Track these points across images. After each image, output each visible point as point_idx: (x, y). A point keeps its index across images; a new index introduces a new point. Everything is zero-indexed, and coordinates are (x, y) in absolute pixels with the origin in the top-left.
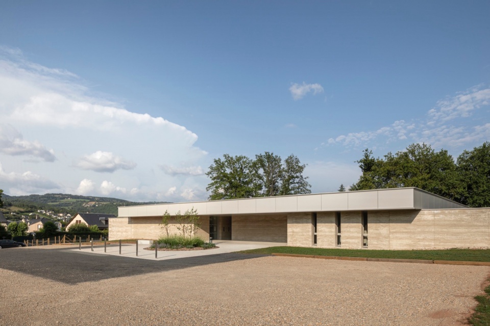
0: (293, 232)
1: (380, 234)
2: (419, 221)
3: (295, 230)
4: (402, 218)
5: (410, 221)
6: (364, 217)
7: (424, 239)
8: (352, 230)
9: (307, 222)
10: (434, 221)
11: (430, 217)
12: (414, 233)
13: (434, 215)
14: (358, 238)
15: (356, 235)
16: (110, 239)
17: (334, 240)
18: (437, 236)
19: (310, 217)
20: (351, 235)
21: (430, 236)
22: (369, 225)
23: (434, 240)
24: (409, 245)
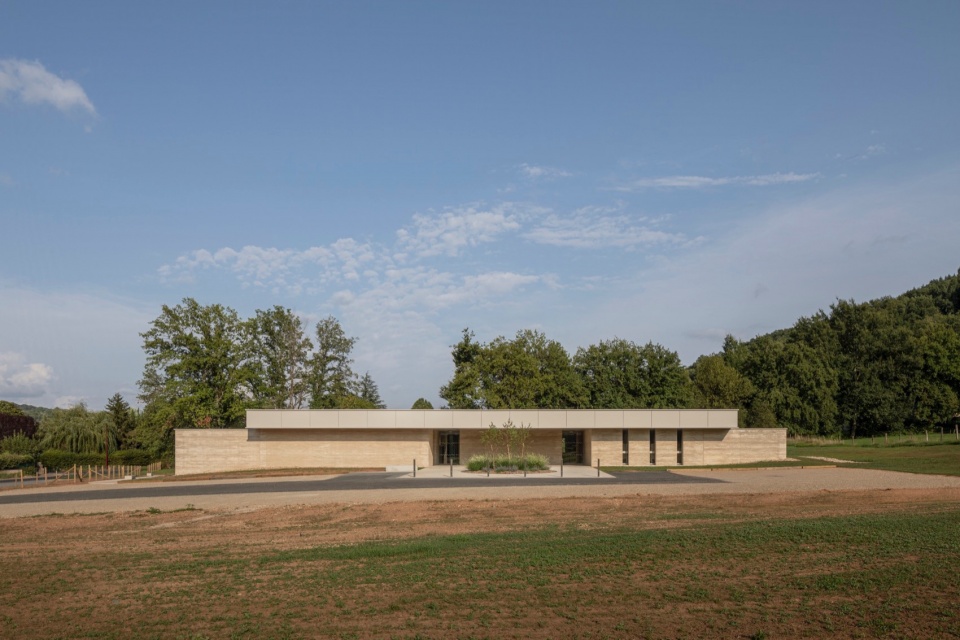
0: (599, 450)
1: (694, 451)
2: (729, 438)
3: (602, 448)
4: (715, 436)
5: (721, 439)
6: (680, 435)
7: (732, 455)
8: (668, 447)
9: (617, 440)
10: (740, 439)
11: (737, 436)
12: (724, 450)
13: (741, 434)
14: (673, 455)
15: (671, 452)
16: (179, 472)
17: (648, 458)
18: (743, 452)
19: (621, 434)
20: (667, 453)
21: (737, 453)
22: (684, 443)
23: (740, 455)
24: (720, 460)
